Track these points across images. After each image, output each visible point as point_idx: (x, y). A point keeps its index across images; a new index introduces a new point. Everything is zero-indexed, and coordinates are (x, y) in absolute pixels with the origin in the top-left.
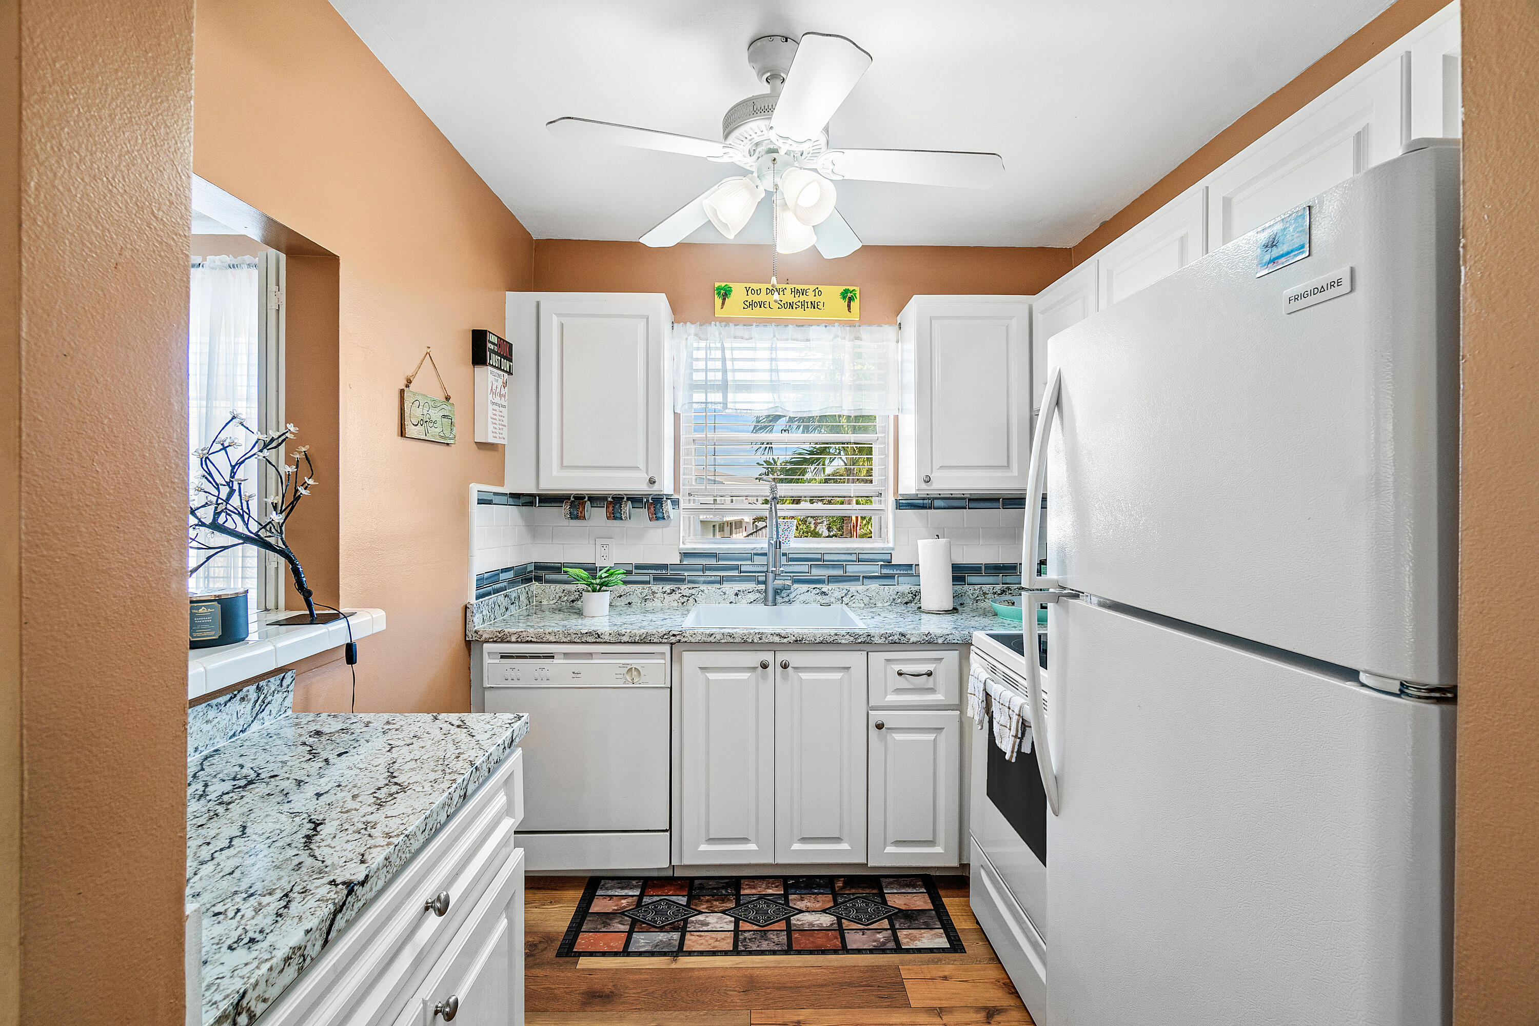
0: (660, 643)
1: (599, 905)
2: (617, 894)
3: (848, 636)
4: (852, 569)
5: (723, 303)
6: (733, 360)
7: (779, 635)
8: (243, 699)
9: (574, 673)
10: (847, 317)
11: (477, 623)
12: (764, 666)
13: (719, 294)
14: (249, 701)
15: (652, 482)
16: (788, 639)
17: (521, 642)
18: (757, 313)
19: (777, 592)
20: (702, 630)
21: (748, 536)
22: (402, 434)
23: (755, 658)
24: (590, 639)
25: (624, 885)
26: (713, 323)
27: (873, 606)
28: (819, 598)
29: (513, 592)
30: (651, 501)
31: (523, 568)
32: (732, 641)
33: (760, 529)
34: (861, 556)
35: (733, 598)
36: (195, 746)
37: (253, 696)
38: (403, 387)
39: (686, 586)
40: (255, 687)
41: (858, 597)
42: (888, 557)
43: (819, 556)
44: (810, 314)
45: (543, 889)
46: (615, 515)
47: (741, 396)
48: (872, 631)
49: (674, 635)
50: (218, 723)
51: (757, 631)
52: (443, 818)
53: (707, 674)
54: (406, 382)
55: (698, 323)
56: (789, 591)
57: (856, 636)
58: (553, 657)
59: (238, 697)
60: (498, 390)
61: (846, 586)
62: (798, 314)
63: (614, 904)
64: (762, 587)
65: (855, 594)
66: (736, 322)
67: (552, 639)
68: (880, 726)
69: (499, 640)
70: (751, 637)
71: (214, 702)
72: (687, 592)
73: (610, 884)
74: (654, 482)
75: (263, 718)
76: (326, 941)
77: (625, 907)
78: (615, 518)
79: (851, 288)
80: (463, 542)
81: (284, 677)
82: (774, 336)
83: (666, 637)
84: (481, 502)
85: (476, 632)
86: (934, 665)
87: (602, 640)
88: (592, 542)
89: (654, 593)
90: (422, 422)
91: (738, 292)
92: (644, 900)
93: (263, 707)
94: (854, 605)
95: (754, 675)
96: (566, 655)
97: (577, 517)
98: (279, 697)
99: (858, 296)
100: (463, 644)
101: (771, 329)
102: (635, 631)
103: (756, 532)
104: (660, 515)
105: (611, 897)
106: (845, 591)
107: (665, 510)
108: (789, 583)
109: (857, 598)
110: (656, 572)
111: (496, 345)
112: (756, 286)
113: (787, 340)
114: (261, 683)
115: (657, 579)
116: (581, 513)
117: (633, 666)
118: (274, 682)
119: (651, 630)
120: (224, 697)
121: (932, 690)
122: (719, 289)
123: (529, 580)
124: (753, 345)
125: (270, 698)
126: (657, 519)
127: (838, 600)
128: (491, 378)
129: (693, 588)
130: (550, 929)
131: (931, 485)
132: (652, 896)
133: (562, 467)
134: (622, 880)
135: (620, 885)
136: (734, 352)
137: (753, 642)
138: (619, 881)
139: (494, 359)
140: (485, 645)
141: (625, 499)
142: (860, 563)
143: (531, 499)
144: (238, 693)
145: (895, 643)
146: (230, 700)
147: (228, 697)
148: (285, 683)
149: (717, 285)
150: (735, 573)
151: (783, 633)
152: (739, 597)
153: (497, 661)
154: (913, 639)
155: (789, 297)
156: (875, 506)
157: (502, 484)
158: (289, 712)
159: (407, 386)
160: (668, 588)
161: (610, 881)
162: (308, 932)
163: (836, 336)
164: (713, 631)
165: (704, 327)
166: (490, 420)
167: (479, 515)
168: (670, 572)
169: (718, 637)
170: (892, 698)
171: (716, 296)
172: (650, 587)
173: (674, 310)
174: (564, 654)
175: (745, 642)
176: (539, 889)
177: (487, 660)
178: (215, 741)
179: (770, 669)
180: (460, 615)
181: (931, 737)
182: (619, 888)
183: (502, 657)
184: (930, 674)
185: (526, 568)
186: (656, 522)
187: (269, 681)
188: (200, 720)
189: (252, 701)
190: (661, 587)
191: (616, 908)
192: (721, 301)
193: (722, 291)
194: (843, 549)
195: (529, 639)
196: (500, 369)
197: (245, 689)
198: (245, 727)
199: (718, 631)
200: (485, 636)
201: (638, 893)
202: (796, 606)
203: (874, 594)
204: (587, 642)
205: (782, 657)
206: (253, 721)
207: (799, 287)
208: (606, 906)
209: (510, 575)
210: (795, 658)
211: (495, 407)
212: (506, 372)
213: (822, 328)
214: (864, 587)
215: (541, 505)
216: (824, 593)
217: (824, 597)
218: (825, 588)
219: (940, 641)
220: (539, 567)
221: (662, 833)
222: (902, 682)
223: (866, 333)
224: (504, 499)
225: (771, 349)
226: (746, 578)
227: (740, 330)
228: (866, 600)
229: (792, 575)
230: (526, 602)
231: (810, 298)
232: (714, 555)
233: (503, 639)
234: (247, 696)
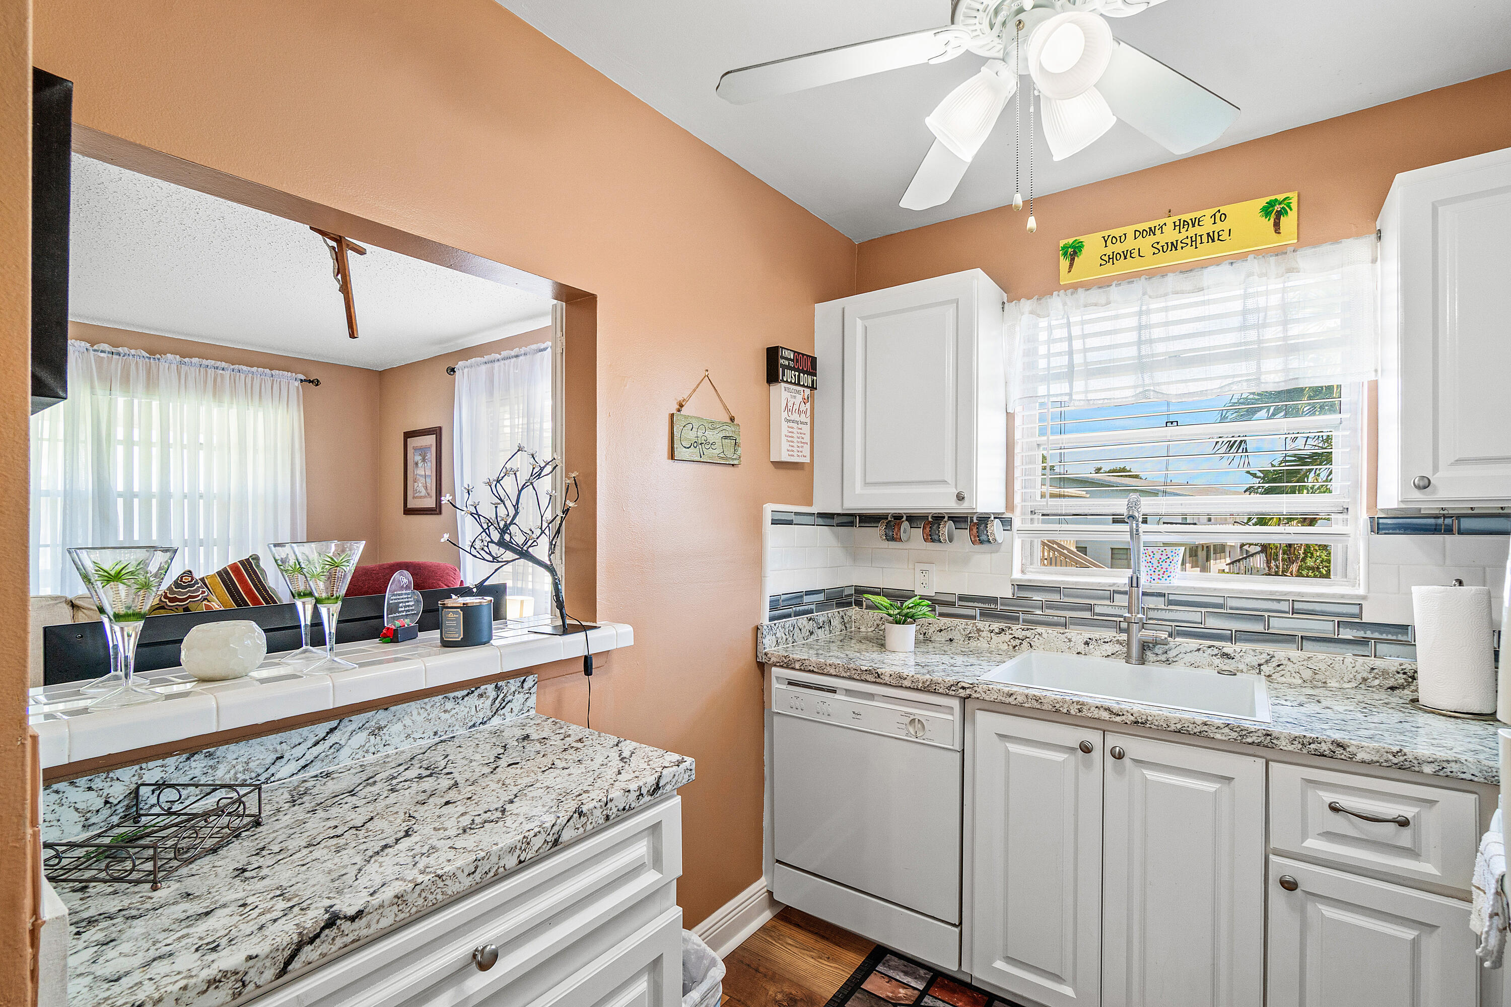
0: (947, 694)
1: (874, 984)
2: (898, 978)
3: (1226, 730)
4: (1278, 625)
5: (1071, 265)
6: (1084, 336)
7: (1108, 709)
8: (481, 696)
9: (854, 712)
10: (1276, 241)
11: (768, 644)
12: (1086, 749)
13: (1065, 254)
14: (488, 698)
15: (960, 498)
16: (1124, 718)
17: (804, 671)
18: (1123, 267)
19: (1145, 646)
20: (999, 687)
21: (1232, 563)
22: (672, 457)
23: (1074, 736)
24: (870, 678)
25: (909, 969)
26: (1055, 293)
27: (1320, 684)
28: (1217, 661)
29: (821, 616)
30: (975, 521)
31: (838, 592)
32: (1039, 707)
33: (1252, 555)
34: (1297, 606)
35: (1081, 648)
36: (435, 730)
37: (492, 694)
38: (675, 412)
39: (1020, 626)
40: (493, 686)
41: (1290, 667)
42: (1356, 610)
43: (1220, 601)
44: (1207, 250)
45: (827, 939)
46: (932, 537)
47: (1096, 383)
48: (1276, 730)
49: (963, 688)
50: (457, 713)
51: (1075, 699)
52: (511, 862)
53: (1008, 745)
54: (678, 407)
55: (1036, 297)
56: (1167, 647)
57: (1244, 732)
58: (834, 692)
59: (476, 693)
60: (797, 407)
61: (1269, 648)
62: (1186, 255)
63: (889, 989)
64: (1124, 636)
65: (1284, 662)
66: (1087, 286)
67: (832, 671)
68: (1290, 886)
69: (785, 665)
70: (1066, 706)
71: (451, 695)
72: (1020, 634)
73: (895, 961)
74: (963, 498)
75: (504, 715)
76: (283, 971)
77: (900, 999)
78: (933, 541)
79: (1280, 197)
80: (757, 562)
81: (524, 680)
82: (1144, 294)
83: (953, 688)
84: (775, 522)
85: (766, 654)
86: (1416, 810)
87: (882, 681)
88: (911, 566)
89: (979, 630)
90: (695, 444)
91: (1093, 245)
92: (925, 1000)
93: (503, 705)
94: (1283, 679)
95: (1072, 758)
96: (848, 692)
97: (893, 539)
98: (520, 698)
99: (1294, 206)
100: (754, 665)
101: (1140, 284)
102: (918, 676)
103: (1245, 558)
104: (984, 537)
105: (891, 978)
106: (1265, 657)
107: (989, 531)
108: (1164, 635)
109: (1288, 668)
110: (982, 605)
111: (792, 360)
112: (1117, 232)
113: (1166, 295)
114: (500, 684)
115: (985, 614)
116: (897, 534)
117: (917, 717)
118: (514, 684)
119: (937, 677)
120: (461, 692)
121: (1412, 853)
122: (1065, 248)
123: (849, 604)
124: (1113, 313)
125: (510, 698)
126: (981, 542)
127: (1253, 667)
128: (785, 395)
129: (1028, 629)
130: (815, 989)
131: (1434, 492)
132: (936, 998)
133: (866, 484)
134: (912, 964)
135: (905, 969)
136: (1085, 326)
137: (1068, 713)
138: (906, 963)
139: (790, 375)
140: (774, 669)
141: (946, 519)
142: (1295, 616)
143: (849, 519)
144: (476, 689)
145: (1324, 756)
146: (467, 695)
147: (465, 692)
148: (526, 686)
149: (1062, 243)
150: (1087, 615)
151: (1115, 707)
152: (1091, 646)
153: (784, 687)
154: (1361, 756)
155: (1170, 235)
156: (1336, 528)
157: (810, 504)
158: (532, 712)
159: (679, 411)
160: (996, 626)
161: (896, 959)
162: (250, 958)
163: (1250, 274)
164: (1015, 689)
165: (1043, 300)
166: (784, 439)
167: (774, 536)
168: (999, 607)
169: (1020, 699)
170: (1315, 844)
171: (1062, 258)
172: (974, 624)
173: (1004, 286)
174: (846, 690)
175: (1057, 711)
176: (823, 937)
177: (775, 685)
178: (455, 729)
179: (1096, 754)
180: (750, 636)
181: (1409, 934)
182: (902, 972)
183: (789, 683)
184: (1404, 823)
185: (842, 591)
186: (981, 546)
187: (508, 682)
188: (438, 710)
189: (491, 698)
190: (987, 624)
191: (890, 995)
192: (1068, 262)
193: (1070, 250)
194: (1262, 592)
195: (811, 668)
196: (799, 384)
197: (483, 687)
198: (485, 719)
199: (1021, 690)
200: (773, 659)
201: (921, 987)
202: (1179, 669)
203: (1323, 666)
204: (866, 681)
205: (1115, 741)
206: (493, 716)
207: (1187, 217)
208: (880, 988)
209: (820, 597)
210: (1135, 747)
211: (791, 424)
212: (807, 387)
213: (1225, 267)
214: (1304, 654)
215: (861, 525)
216: (1227, 656)
217: (1227, 661)
218: (1228, 648)
219: (1428, 769)
220: (860, 591)
221: (949, 927)
222: (1339, 823)
223: (1306, 260)
224: (810, 519)
225: (1140, 313)
226: (1101, 623)
227: (1095, 295)
228: (1307, 674)
229: (1173, 624)
230: (840, 626)
231: (1207, 227)
232: (1057, 590)
233: (787, 665)
234: (485, 693)
